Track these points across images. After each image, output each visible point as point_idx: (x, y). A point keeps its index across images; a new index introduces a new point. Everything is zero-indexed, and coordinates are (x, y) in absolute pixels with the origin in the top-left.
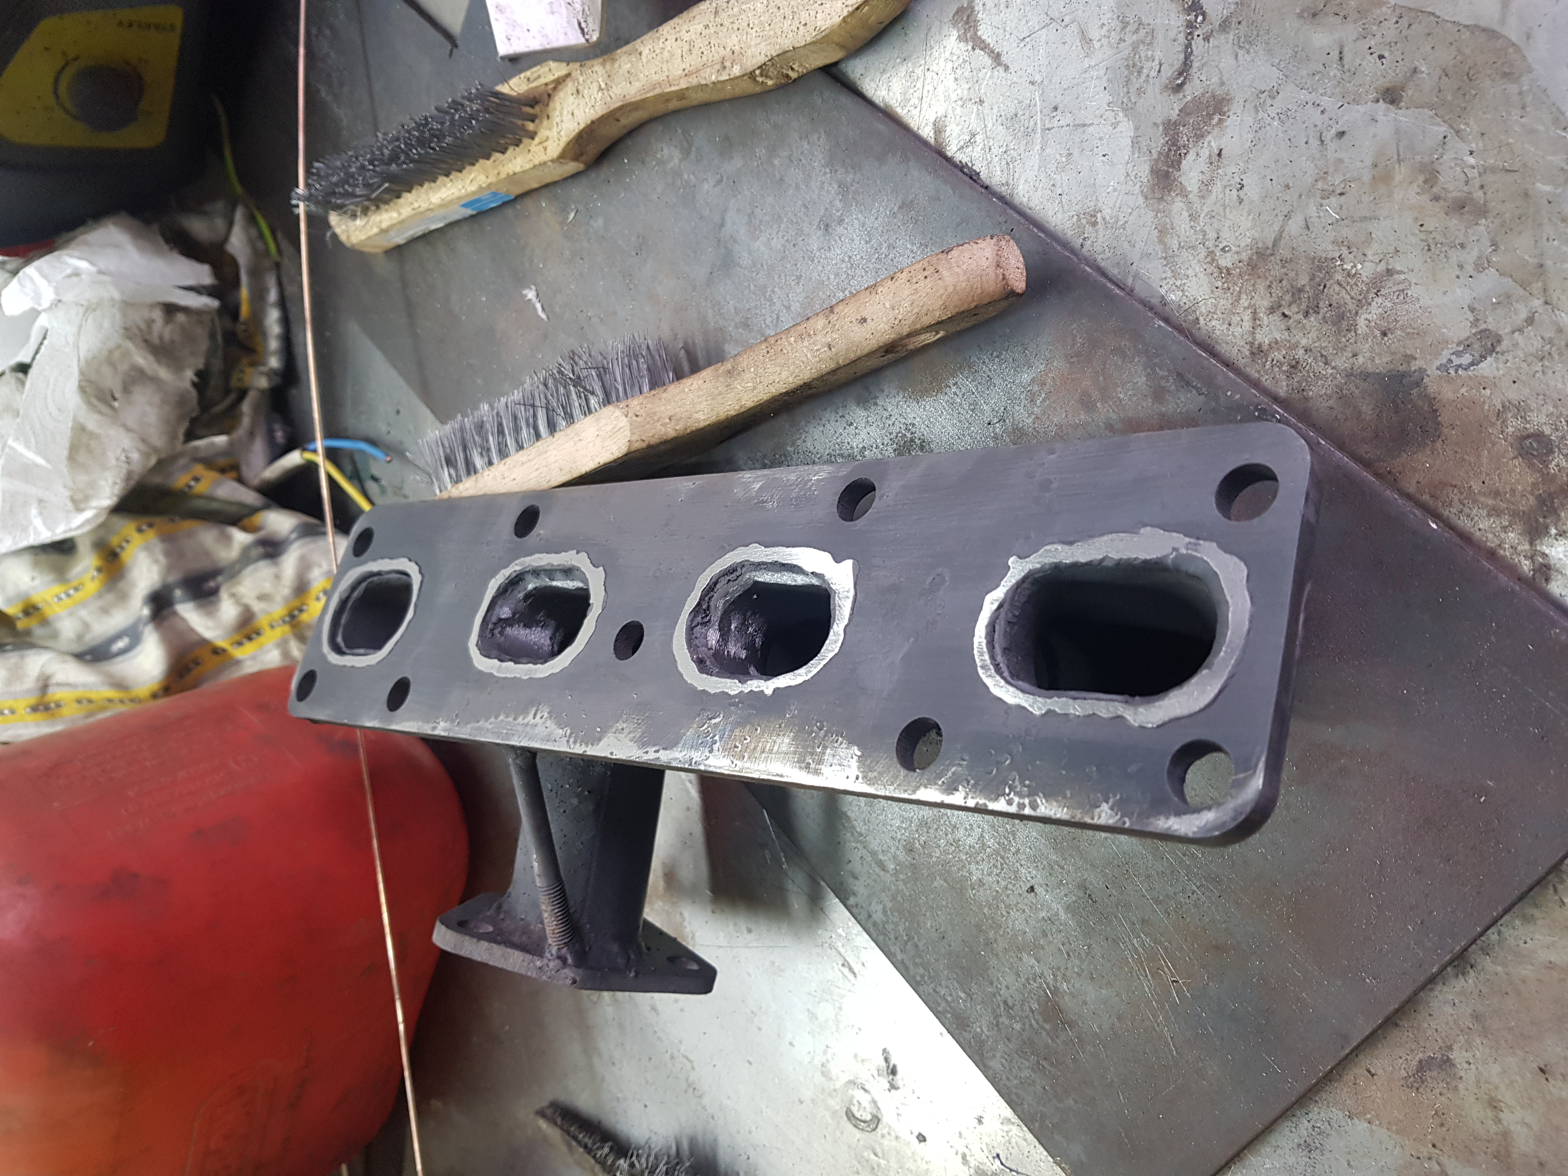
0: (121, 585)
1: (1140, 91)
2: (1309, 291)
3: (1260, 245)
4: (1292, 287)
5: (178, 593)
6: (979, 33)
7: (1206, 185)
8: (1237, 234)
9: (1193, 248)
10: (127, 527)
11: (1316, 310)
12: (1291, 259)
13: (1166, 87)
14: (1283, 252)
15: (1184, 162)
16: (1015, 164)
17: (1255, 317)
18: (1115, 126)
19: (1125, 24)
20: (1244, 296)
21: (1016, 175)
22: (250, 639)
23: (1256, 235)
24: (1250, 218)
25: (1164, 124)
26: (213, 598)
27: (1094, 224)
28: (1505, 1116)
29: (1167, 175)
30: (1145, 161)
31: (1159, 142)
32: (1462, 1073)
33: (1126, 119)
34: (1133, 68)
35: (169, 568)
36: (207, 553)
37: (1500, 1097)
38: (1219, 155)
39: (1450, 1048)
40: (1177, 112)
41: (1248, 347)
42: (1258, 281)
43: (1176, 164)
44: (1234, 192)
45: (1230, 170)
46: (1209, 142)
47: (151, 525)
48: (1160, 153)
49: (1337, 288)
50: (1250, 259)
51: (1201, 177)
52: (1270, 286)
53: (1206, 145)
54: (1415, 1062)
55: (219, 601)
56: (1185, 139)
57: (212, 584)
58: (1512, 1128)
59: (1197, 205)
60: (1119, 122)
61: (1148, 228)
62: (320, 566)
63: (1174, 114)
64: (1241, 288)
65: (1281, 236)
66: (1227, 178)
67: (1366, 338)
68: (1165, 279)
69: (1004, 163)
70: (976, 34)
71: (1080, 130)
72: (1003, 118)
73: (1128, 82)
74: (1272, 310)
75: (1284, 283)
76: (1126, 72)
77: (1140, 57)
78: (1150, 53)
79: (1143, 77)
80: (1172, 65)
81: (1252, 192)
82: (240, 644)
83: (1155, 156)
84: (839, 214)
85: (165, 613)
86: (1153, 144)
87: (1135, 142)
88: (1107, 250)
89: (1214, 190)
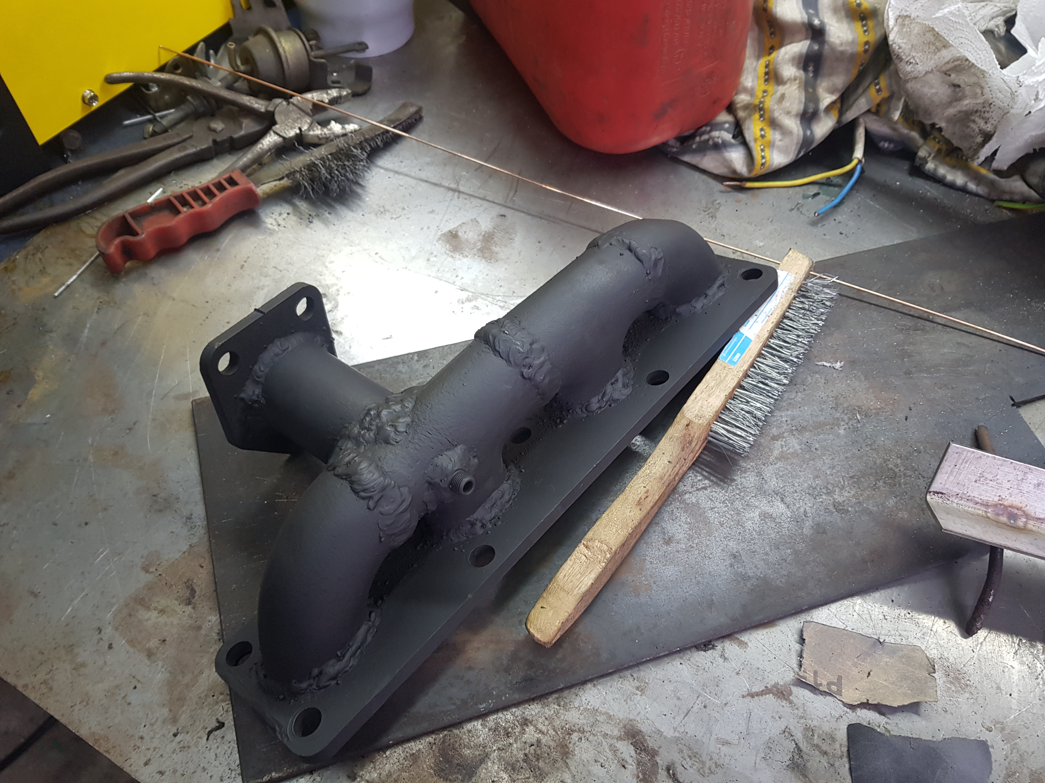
0: (843, 13)
1: (681, 751)
2: (534, 763)
3: (571, 756)
4: (542, 757)
5: (816, 47)
6: (771, 695)
7: (615, 751)
8: (583, 749)
9: (592, 726)
10: (873, 37)
11: (524, 761)
12: (554, 765)
13: (673, 764)
14: (560, 764)
15: (633, 748)
16: (695, 670)
17: (541, 732)
18: (675, 729)
19: (717, 765)
20: (554, 733)
21: (689, 667)
22: (766, 74)
23: (576, 757)
24: (586, 760)
25: (657, 751)
26: (802, 65)
27: (637, 688)
28: (155, 614)
29: (633, 737)
30: (647, 731)
31: (651, 743)
32: (181, 606)
33: (674, 735)
34: (694, 755)
35: (833, 49)
36: (831, 74)
37: (164, 616)
38: (624, 766)
39: (194, 608)
40: (658, 761)
41: (531, 720)
42: (555, 744)
43: (634, 744)
44: (602, 761)
45: (614, 767)
46: (633, 765)
47: (866, 51)
48: (645, 740)
49: (527, 776)
50: (568, 747)
51: (620, 751)
52: (549, 747)
53: (633, 763)
54: (196, 589)
55: (798, 68)
56: (643, 756)
57: (811, 68)
58: (150, 613)
59: (610, 741)
60: (675, 732)
61: (616, 711)
62: (780, 140)
63: (658, 759)
64: (558, 734)
65: (567, 767)
66: (611, 762)
67: (497, 773)
68: (588, 704)
69: (700, 665)
70: (772, 693)
71: (686, 712)
72: (721, 679)
73: (690, 749)
74: (539, 741)
75: (546, 755)
76: (695, 751)
77: (697, 762)
78: (695, 768)
79: (686, 757)
80: (681, 774)
81: (596, 769)
82: (767, 66)
83: (646, 737)
84: (735, 567)
85: (810, 32)
86: (652, 740)
87: (660, 733)
88: (621, 686)
89: (610, 753)
